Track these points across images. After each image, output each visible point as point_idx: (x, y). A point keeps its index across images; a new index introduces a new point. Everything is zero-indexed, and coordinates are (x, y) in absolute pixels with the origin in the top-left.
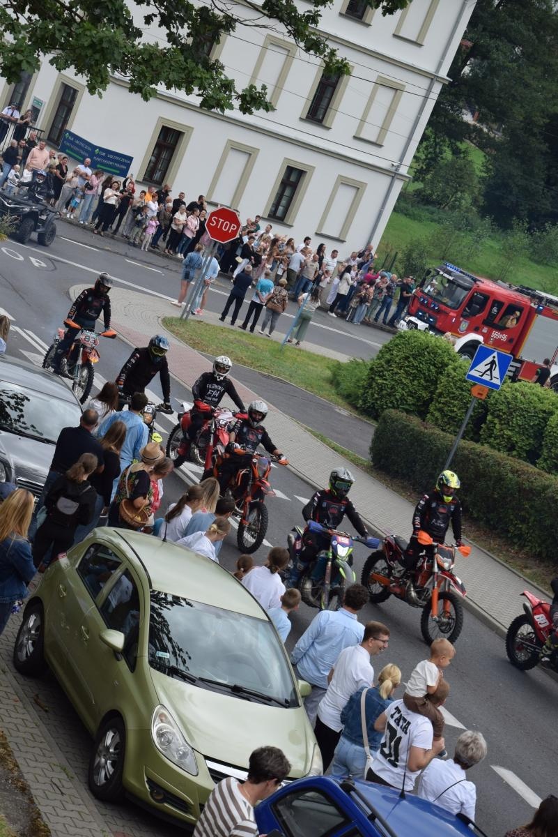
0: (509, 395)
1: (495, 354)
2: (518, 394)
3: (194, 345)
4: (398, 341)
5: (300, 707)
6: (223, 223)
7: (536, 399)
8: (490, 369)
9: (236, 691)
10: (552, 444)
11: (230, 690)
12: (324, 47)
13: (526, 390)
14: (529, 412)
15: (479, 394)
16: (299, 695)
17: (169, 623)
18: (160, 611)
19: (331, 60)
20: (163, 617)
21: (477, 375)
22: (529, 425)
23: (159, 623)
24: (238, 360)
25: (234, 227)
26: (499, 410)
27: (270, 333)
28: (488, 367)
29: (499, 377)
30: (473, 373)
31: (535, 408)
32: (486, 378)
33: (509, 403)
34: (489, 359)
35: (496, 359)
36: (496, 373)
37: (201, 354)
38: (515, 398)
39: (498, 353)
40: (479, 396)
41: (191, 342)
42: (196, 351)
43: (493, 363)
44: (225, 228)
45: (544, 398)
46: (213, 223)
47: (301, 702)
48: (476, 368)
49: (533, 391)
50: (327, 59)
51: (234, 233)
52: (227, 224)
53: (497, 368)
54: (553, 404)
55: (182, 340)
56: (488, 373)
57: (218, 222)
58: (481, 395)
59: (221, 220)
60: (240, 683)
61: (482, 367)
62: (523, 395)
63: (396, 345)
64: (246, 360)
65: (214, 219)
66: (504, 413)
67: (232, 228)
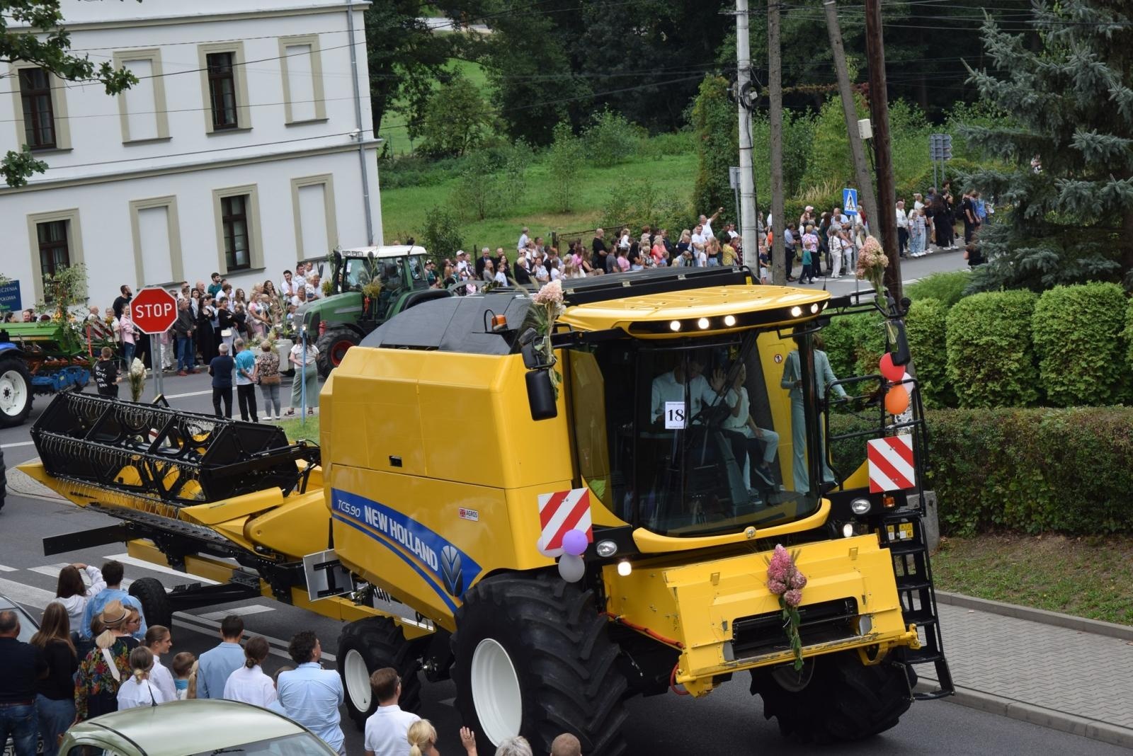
6: (152, 309)
12: (89, 67)
19: (108, 77)
25: (168, 307)
44: (158, 313)
46: (140, 314)
50: (103, 77)
51: (172, 313)
52: (158, 308)
57: (145, 310)
59: (148, 306)
65: (139, 309)
67: (166, 310)
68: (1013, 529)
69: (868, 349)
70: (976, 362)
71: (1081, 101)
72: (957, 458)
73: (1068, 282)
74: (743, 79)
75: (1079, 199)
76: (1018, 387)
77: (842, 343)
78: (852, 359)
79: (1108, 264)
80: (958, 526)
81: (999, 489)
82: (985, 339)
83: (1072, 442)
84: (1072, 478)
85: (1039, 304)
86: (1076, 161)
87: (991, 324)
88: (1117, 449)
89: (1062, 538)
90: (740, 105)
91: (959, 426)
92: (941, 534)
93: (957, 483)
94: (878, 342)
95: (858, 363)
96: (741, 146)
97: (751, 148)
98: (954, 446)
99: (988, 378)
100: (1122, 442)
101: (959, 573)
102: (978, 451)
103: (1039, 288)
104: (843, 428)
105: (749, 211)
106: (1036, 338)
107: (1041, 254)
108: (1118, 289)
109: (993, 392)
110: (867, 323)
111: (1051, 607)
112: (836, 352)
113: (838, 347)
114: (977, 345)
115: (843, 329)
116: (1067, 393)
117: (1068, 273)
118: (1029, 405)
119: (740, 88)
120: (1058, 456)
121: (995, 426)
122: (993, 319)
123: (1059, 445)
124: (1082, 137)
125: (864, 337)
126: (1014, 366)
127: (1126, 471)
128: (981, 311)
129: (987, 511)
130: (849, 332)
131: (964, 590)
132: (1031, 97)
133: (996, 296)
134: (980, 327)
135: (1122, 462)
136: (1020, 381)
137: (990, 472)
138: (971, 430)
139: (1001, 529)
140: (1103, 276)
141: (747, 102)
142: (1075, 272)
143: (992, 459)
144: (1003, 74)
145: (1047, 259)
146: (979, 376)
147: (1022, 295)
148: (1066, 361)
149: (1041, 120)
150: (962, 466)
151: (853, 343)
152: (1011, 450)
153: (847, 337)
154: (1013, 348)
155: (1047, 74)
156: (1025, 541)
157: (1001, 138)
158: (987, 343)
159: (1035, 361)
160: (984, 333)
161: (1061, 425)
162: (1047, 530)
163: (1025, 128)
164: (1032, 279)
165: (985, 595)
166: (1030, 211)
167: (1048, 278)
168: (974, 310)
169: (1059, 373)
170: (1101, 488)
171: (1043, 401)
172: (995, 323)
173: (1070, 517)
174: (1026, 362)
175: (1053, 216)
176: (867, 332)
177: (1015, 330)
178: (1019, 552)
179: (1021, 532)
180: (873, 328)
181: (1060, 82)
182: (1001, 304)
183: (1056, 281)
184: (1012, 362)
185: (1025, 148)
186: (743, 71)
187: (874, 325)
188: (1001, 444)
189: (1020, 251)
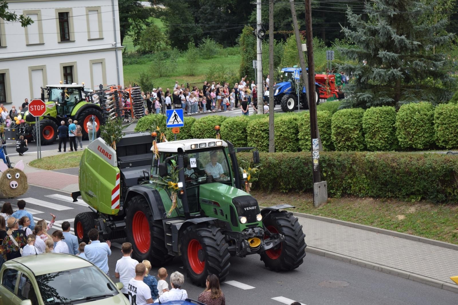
0: (198, 126)
1: (175, 111)
2: (202, 124)
3: (49, 168)
4: (140, 124)
5: (119, 293)
6: (36, 107)
7: (211, 122)
8: (176, 119)
9: (88, 299)
10: (226, 138)
11: (86, 300)
12: (15, 16)
13: (206, 120)
14: (210, 129)
15: (176, 131)
16: (117, 289)
17: (55, 289)
18: (47, 284)
19: (22, 20)
20: (49, 287)
21: (171, 124)
22: (213, 135)
23: (49, 291)
24: (72, 166)
26: (197, 134)
27: (81, 147)
28: (174, 118)
29: (181, 120)
30: (169, 124)
31: (212, 126)
32: (176, 123)
33: (200, 129)
34: (173, 115)
35: (176, 113)
36: (179, 119)
37: (54, 171)
38: (202, 126)
39: (176, 110)
40: (176, 133)
41: (46, 167)
42: (49, 171)
43: (175, 115)
44: (39, 109)
45: (214, 120)
46: (32, 109)
47: (119, 291)
48: (169, 121)
49: (208, 119)
50: (20, 20)
51: (44, 109)
52: (39, 107)
53: (178, 117)
54: (219, 121)
55: (41, 168)
56: (176, 120)
57: (34, 108)
58: (177, 131)
59: (35, 106)
60: (88, 296)
61: (172, 119)
62: (204, 123)
63: (140, 126)
64: (76, 164)
65: (32, 107)
66: (200, 135)
67: (42, 108)
68: (355, 195)
69: (304, 129)
70: (342, 134)
71: (382, 39)
72: (335, 169)
73: (376, 105)
74: (259, 28)
75: (380, 76)
76: (357, 144)
77: (294, 127)
78: (297, 132)
79: (390, 100)
80: (334, 194)
81: (350, 181)
82: (345, 126)
83: (376, 164)
84: (376, 177)
85: (365, 113)
86: (380, 61)
87: (348, 121)
88: (392, 167)
89: (372, 199)
90: (257, 38)
91: (336, 158)
92: (329, 197)
93: (334, 178)
94: (307, 126)
95: (299, 133)
96: (257, 53)
97: (261, 53)
98: (334, 165)
99: (346, 140)
100: (394, 164)
101: (335, 211)
102: (342, 167)
103: (365, 108)
104: (294, 158)
105: (260, 77)
106: (364, 126)
107: (366, 95)
108: (393, 109)
109: (348, 145)
110: (303, 119)
111: (367, 224)
112: (292, 129)
113: (292, 128)
114: (342, 128)
115: (294, 121)
116: (374, 146)
117: (376, 102)
118: (361, 150)
119: (258, 31)
120: (371, 169)
121: (349, 158)
122: (348, 119)
123: (372, 165)
124: (382, 53)
125: (302, 124)
126: (356, 136)
127: (395, 175)
128: (344, 116)
129: (345, 189)
130: (296, 122)
131: (336, 217)
132: (364, 38)
133: (350, 110)
134: (344, 121)
135: (394, 172)
136: (358, 142)
137: (346, 175)
138: (340, 159)
139: (350, 195)
140: (388, 104)
141: (260, 36)
142: (378, 102)
143: (347, 170)
144: (354, 29)
145: (368, 97)
146: (343, 139)
147: (359, 110)
148: (374, 135)
149: (367, 46)
150: (336, 172)
151: (298, 126)
152: (354, 167)
153: (296, 124)
154: (355, 129)
155: (369, 30)
156: (359, 200)
157: (353, 52)
158: (346, 127)
159: (363, 134)
160: (345, 124)
161: (372, 158)
162: (366, 196)
163: (361, 49)
164: (363, 104)
165: (344, 219)
166: (362, 80)
167: (368, 104)
168: (342, 115)
169: (372, 139)
170: (386, 181)
171: (365, 149)
172: (349, 120)
173: (374, 191)
174: (360, 134)
175: (371, 81)
176: (303, 122)
177: (356, 123)
178: (356, 204)
179: (357, 197)
180: (305, 121)
181: (374, 33)
182: (352, 113)
183: (371, 105)
184: (355, 135)
185: (361, 56)
186: (259, 25)
187: (306, 120)
188: (351, 164)
189: (359, 94)
